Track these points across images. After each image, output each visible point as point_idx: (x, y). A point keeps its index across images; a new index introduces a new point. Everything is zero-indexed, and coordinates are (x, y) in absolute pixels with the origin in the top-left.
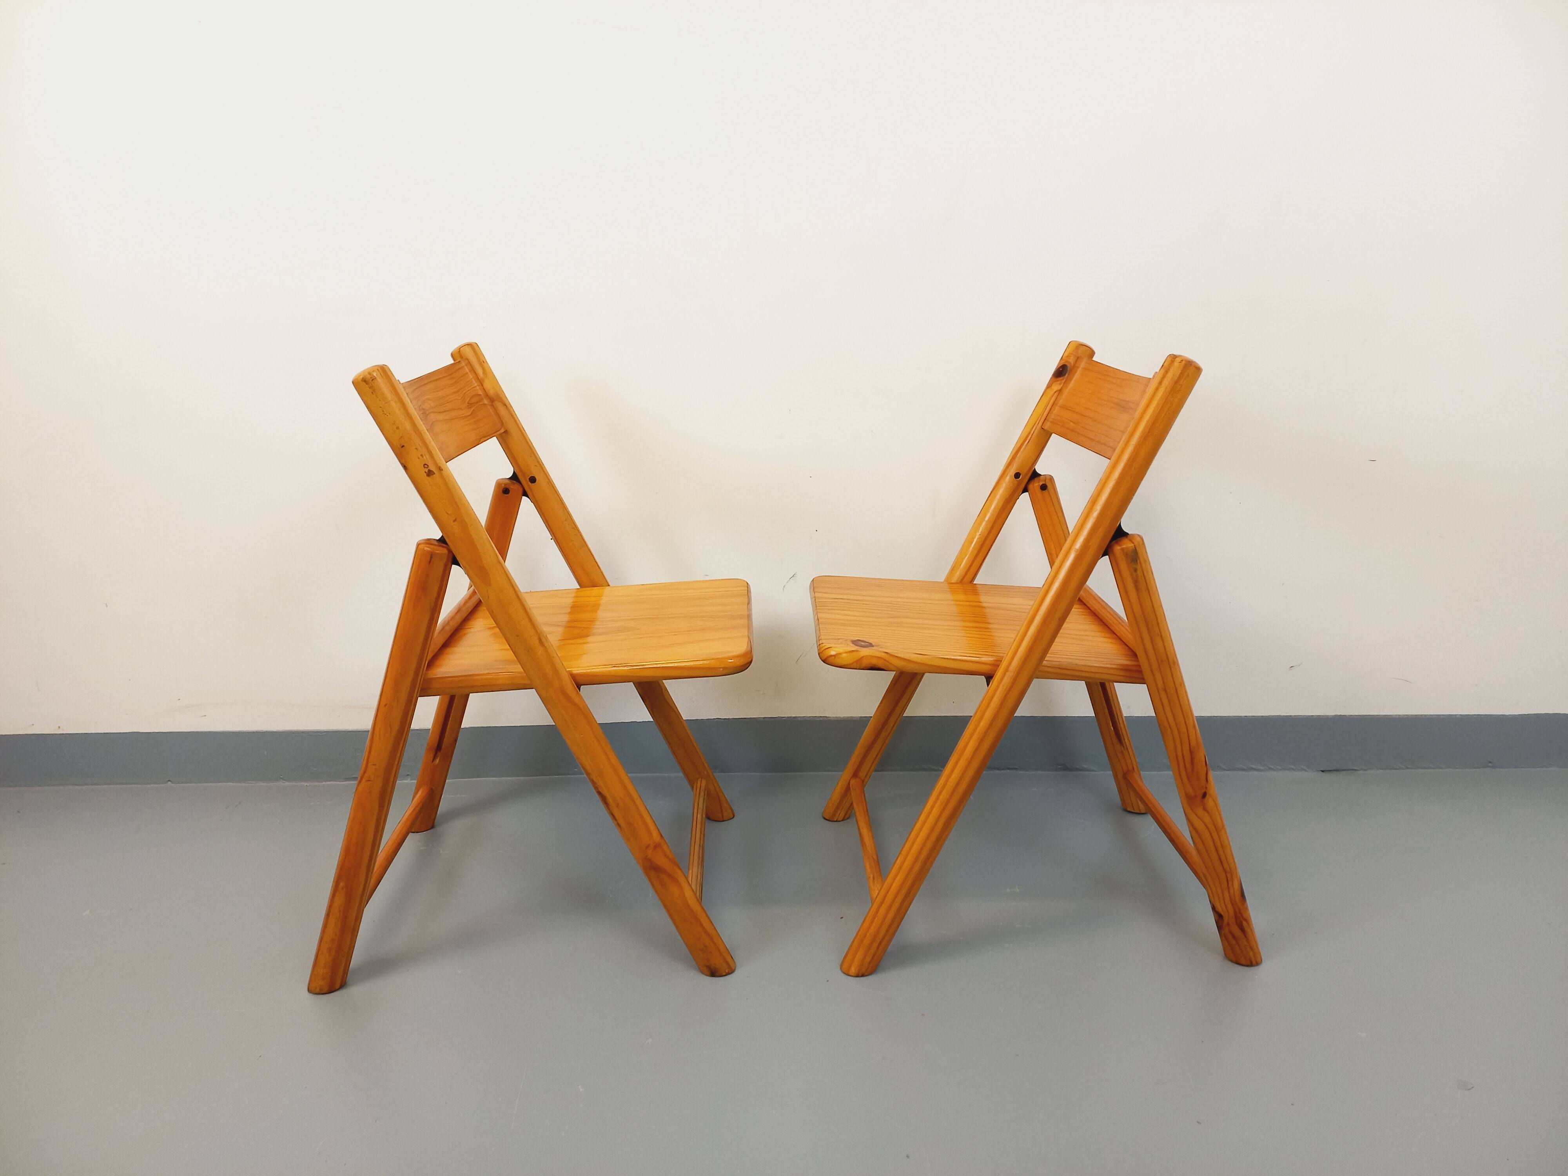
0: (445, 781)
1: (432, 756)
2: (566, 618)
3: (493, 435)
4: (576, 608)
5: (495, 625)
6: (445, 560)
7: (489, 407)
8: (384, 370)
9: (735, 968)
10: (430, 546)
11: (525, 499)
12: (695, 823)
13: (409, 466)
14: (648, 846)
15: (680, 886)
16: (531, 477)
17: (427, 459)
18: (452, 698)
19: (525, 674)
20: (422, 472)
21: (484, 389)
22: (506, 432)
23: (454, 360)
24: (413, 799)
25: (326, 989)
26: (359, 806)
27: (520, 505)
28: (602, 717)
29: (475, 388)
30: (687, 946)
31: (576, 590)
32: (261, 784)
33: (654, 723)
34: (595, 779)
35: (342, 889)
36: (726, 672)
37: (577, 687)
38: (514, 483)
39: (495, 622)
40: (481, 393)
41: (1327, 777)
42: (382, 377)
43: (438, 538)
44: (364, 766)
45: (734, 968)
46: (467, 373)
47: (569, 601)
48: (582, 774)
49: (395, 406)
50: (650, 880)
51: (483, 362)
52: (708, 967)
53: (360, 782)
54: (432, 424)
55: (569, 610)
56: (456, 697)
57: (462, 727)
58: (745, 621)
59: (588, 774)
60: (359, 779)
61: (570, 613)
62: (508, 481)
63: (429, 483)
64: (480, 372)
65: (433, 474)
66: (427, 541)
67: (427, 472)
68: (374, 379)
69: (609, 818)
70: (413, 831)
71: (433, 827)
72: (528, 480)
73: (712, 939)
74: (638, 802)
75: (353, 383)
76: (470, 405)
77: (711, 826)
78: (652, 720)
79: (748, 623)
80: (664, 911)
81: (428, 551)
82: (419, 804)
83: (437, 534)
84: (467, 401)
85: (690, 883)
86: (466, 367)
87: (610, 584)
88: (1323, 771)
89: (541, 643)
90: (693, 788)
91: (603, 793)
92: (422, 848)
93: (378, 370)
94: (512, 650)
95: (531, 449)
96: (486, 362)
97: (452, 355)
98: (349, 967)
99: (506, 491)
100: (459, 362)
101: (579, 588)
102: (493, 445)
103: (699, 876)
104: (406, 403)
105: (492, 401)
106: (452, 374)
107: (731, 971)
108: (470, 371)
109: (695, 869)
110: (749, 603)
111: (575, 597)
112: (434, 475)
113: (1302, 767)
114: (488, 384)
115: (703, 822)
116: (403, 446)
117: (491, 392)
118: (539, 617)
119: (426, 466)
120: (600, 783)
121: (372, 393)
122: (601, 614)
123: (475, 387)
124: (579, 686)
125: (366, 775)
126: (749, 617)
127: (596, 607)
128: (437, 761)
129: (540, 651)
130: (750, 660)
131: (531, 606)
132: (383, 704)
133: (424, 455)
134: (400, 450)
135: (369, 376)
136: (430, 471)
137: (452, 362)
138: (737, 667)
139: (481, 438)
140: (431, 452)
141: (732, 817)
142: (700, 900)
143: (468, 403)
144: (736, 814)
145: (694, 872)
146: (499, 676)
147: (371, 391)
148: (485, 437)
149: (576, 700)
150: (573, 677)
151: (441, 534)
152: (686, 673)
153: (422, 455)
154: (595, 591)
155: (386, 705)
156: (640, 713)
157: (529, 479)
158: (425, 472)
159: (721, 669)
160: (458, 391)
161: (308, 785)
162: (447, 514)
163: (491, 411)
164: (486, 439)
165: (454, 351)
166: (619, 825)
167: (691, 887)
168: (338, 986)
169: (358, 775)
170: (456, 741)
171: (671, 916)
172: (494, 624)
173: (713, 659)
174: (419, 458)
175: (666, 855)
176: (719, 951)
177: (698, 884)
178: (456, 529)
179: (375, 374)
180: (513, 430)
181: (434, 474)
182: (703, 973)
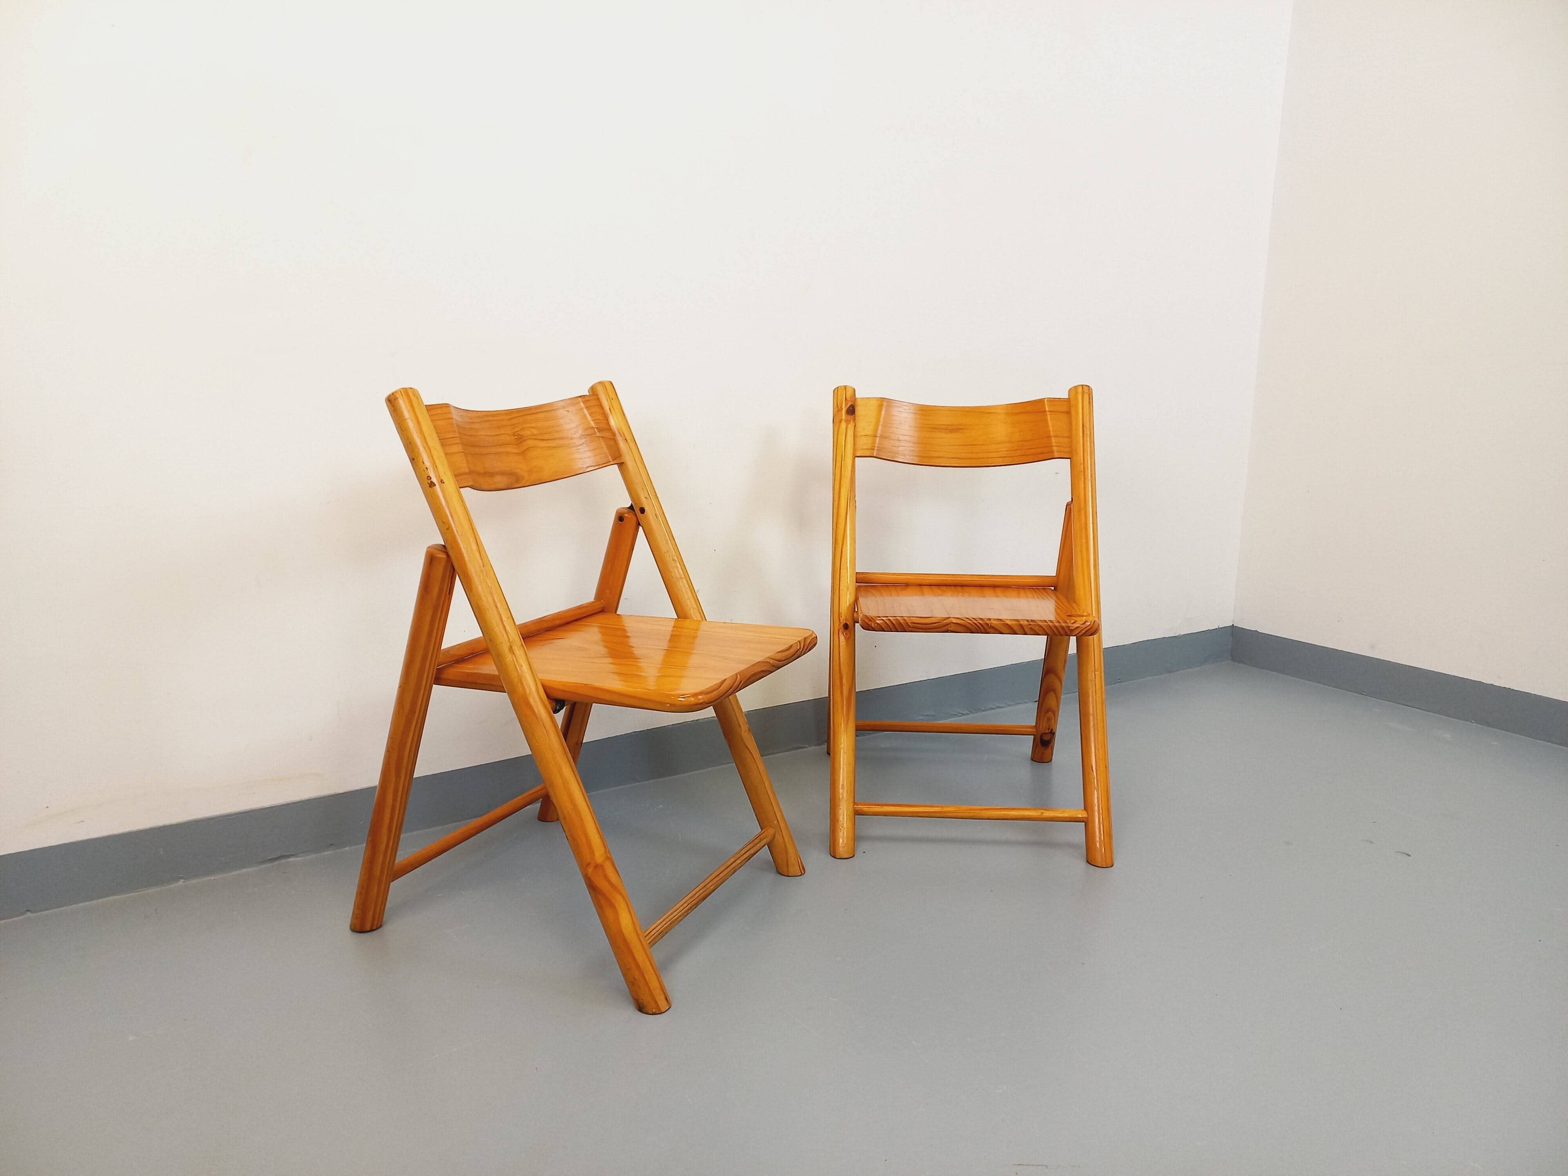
8: (413, 393)
16: (640, 508)
17: (430, 471)
20: (427, 483)
22: (622, 463)
40: (596, 426)
68: (396, 399)
86: (589, 402)
93: (401, 392)
112: (435, 487)
113: (1025, 700)
119: (429, 478)
121: (394, 411)
136: (431, 482)
147: (393, 409)
153: (427, 468)
157: (639, 510)
158: (429, 484)
174: (424, 470)
180: (629, 462)
181: (435, 485)
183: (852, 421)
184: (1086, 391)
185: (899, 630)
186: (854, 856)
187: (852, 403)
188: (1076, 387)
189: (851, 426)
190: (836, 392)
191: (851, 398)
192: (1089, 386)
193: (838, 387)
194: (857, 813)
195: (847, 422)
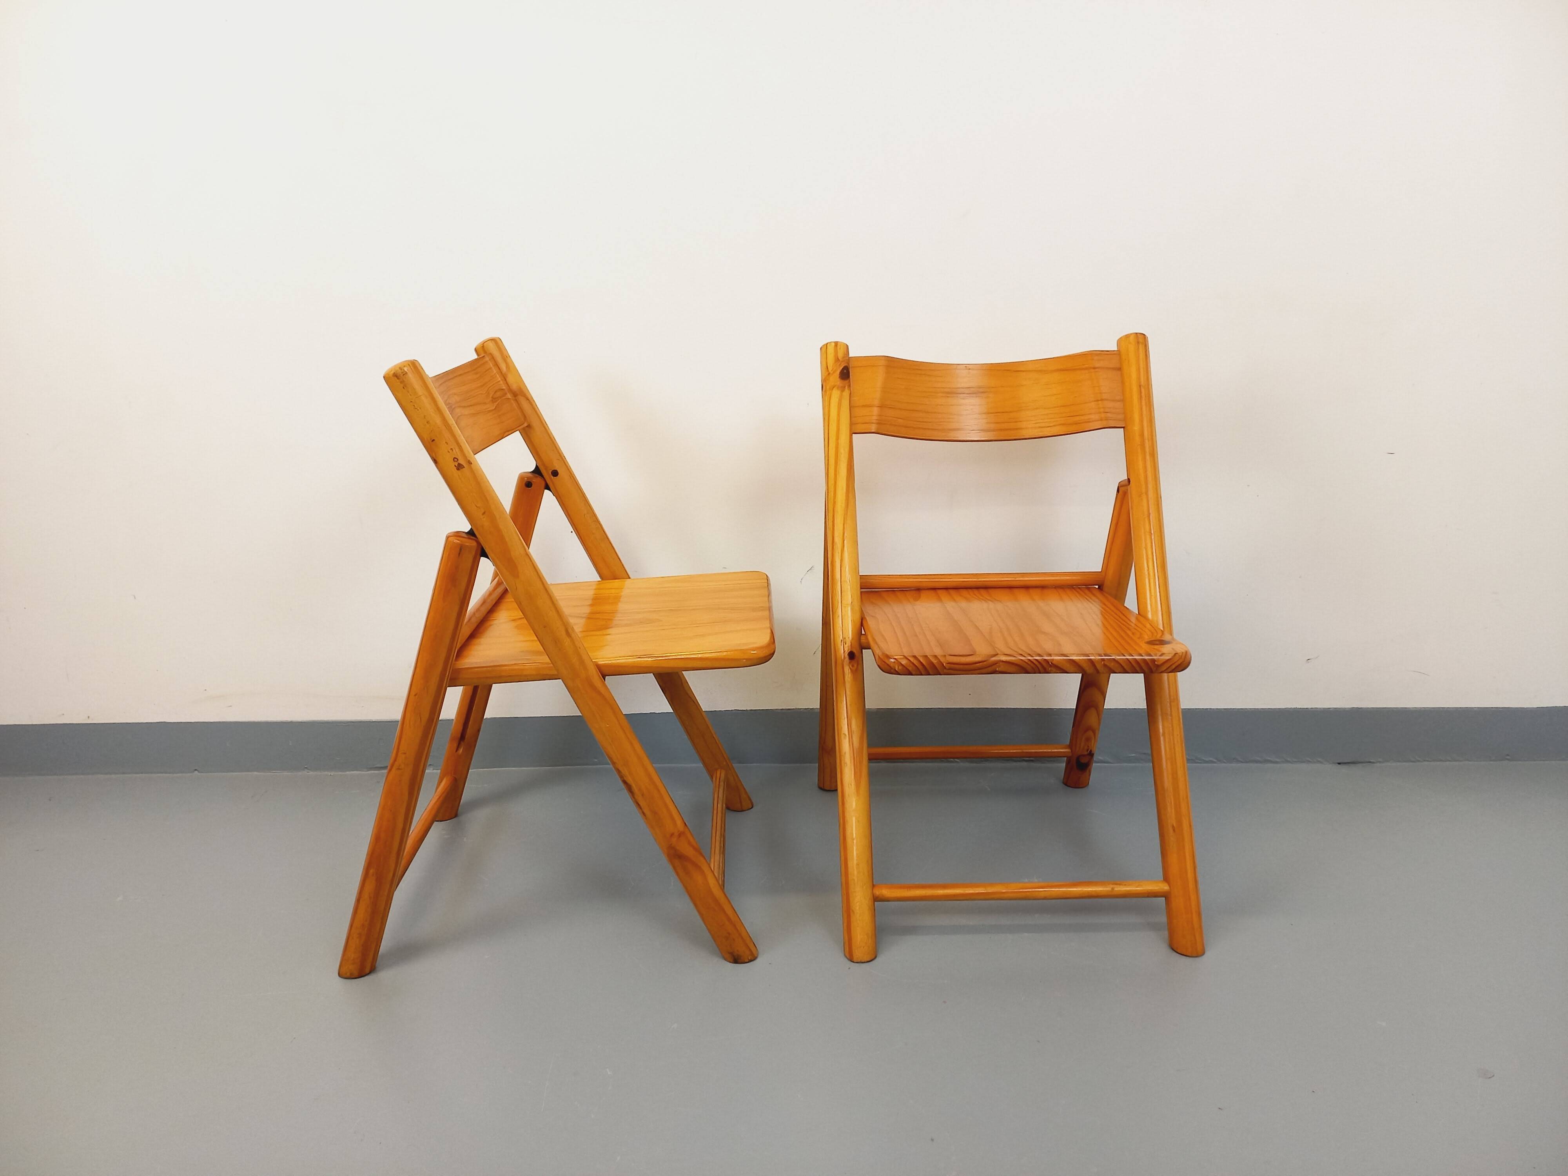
0: (468, 771)
1: (455, 745)
2: (586, 610)
3: (517, 429)
4: (597, 600)
5: (523, 617)
6: (474, 553)
7: (512, 401)
8: (414, 365)
9: (758, 955)
10: (458, 538)
11: (546, 491)
12: (715, 812)
13: (439, 460)
14: (672, 835)
15: (703, 873)
16: (553, 471)
17: (456, 452)
18: (476, 689)
19: (552, 665)
20: (452, 465)
21: (507, 383)
22: (529, 426)
23: (478, 355)
24: (437, 788)
25: (356, 974)
26: (389, 794)
27: (542, 498)
28: (628, 708)
29: (499, 383)
30: (710, 931)
31: (598, 583)
32: (286, 773)
33: (674, 714)
34: (621, 769)
35: (373, 875)
36: (749, 663)
37: (603, 677)
38: (536, 477)
39: (522, 613)
40: (504, 388)
41: (1344, 769)
42: (413, 372)
43: (467, 530)
44: (394, 755)
45: (756, 956)
46: (490, 368)
47: (590, 593)
48: (609, 764)
49: (426, 402)
50: (674, 868)
51: (506, 357)
52: (732, 954)
53: (390, 770)
54: (458, 418)
55: (590, 602)
56: (480, 687)
57: (485, 717)
58: (766, 613)
59: (614, 763)
60: (389, 767)
61: (591, 605)
62: (530, 475)
63: (459, 476)
64: (503, 367)
65: (462, 468)
66: (455, 534)
67: (457, 465)
68: (405, 374)
69: (634, 808)
70: (437, 820)
71: (456, 816)
72: (550, 473)
73: (735, 926)
74: (663, 791)
75: (384, 377)
76: (494, 400)
77: (731, 816)
78: (673, 711)
79: (770, 615)
80: (687, 899)
81: (457, 543)
82: (443, 793)
83: (467, 527)
84: (491, 396)
85: (713, 869)
86: (489, 362)
87: (631, 577)
88: (1339, 764)
89: (568, 634)
90: (712, 777)
91: (628, 782)
92: (446, 836)
93: (409, 365)
94: (539, 640)
95: (553, 442)
96: (509, 356)
97: (476, 350)
98: (378, 953)
99: (529, 484)
100: (484, 356)
101: (600, 580)
102: (516, 440)
103: (721, 865)
104: (435, 396)
105: (515, 395)
106: (476, 368)
107: (753, 958)
108: (493, 366)
109: (717, 857)
110: (769, 595)
111: (595, 589)
112: (464, 469)
113: (1319, 759)
114: (511, 379)
115: (724, 812)
116: (434, 440)
117: (514, 387)
118: (567, 609)
119: (456, 460)
120: (625, 771)
121: (403, 388)
122: (622, 606)
123: (499, 381)
124: (604, 677)
125: (396, 763)
126: (770, 609)
127: (617, 599)
128: (461, 751)
129: (567, 642)
130: (772, 651)
131: (557, 597)
132: (413, 693)
133: (454, 450)
134: (431, 444)
135: (400, 370)
136: (459, 464)
137: (476, 357)
138: (759, 658)
139: (505, 432)
140: (461, 446)
141: (750, 807)
142: (722, 887)
143: (492, 398)
144: (754, 804)
145: (715, 861)
146: (526, 667)
147: (402, 385)
148: (509, 431)
149: (602, 690)
150: (599, 667)
151: (470, 527)
152: (709, 664)
153: (452, 449)
154: (616, 583)
155: (415, 695)
156: (660, 704)
157: (552, 473)
158: (455, 466)
159: (744, 661)
160: (482, 386)
161: (332, 774)
162: (476, 506)
163: (514, 405)
164: (510, 432)
165: (478, 345)
166: (644, 813)
167: (714, 874)
168: (367, 970)
169: (388, 763)
170: (479, 731)
171: (695, 905)
172: (521, 615)
173: (736, 650)
174: (449, 452)
175: (689, 843)
176: (742, 938)
177: (721, 872)
178: (485, 522)
179: (406, 369)
180: (535, 424)
181: (464, 467)
182: (726, 960)
183: (846, 387)
184: (1141, 340)
185: (931, 673)
186: (875, 958)
187: (846, 365)
188: (1127, 336)
189: (846, 393)
190: (824, 349)
191: (843, 357)
192: (1144, 335)
193: (827, 344)
194: (876, 899)
195: (842, 389)
